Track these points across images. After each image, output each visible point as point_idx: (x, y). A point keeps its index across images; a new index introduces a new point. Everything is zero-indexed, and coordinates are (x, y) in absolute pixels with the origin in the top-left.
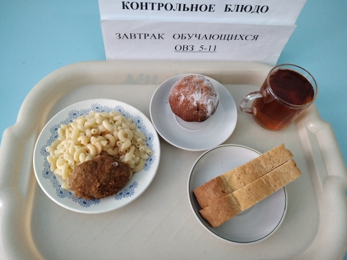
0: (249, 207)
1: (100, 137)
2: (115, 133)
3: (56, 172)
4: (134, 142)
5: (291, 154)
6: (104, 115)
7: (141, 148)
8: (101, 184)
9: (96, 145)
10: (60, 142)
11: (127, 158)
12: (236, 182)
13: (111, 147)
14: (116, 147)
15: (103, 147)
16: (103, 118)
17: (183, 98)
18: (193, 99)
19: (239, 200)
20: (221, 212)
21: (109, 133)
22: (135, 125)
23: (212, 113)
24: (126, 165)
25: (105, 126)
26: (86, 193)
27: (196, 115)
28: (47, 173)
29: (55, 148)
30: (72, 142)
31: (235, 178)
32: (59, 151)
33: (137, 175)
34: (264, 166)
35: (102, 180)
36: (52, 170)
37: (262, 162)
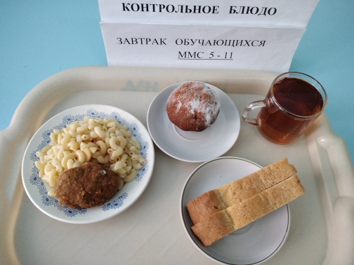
0: (243, 225)
1: (91, 143)
2: (107, 140)
3: (44, 178)
4: (126, 150)
5: (294, 170)
6: (98, 120)
7: (134, 156)
8: (86, 193)
9: (86, 151)
10: (50, 147)
11: (116, 167)
12: (231, 198)
13: (102, 155)
14: (107, 154)
15: (92, 154)
16: (96, 124)
17: (180, 105)
18: (190, 106)
19: (233, 217)
20: (212, 230)
21: (101, 139)
22: (130, 133)
23: (212, 123)
24: (116, 174)
25: (97, 132)
26: (71, 201)
27: (194, 124)
28: (35, 179)
29: (45, 153)
30: (61, 148)
31: (230, 193)
32: (49, 156)
33: (127, 185)
34: (263, 181)
35: (87, 189)
36: (40, 176)
37: (261, 177)
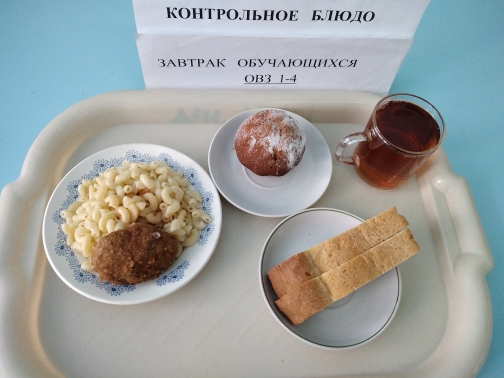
0: (344, 295)
1: (136, 197)
2: (157, 192)
3: (75, 247)
4: (184, 204)
5: (405, 222)
6: (143, 166)
7: (195, 212)
8: (136, 264)
9: (131, 208)
10: (80, 204)
11: (173, 227)
12: (326, 261)
13: (152, 212)
14: (158, 211)
15: (139, 211)
16: (141, 171)
17: (253, 142)
18: (268, 143)
19: (330, 286)
20: (304, 303)
21: (149, 191)
22: (187, 181)
23: (296, 164)
24: (173, 237)
25: (144, 181)
26: (115, 275)
27: (273, 167)
28: (62, 248)
29: (74, 213)
30: (96, 204)
31: (324, 255)
32: (80, 216)
33: (187, 251)
34: (366, 238)
35: (137, 258)
36: (68, 244)
37: (364, 233)
